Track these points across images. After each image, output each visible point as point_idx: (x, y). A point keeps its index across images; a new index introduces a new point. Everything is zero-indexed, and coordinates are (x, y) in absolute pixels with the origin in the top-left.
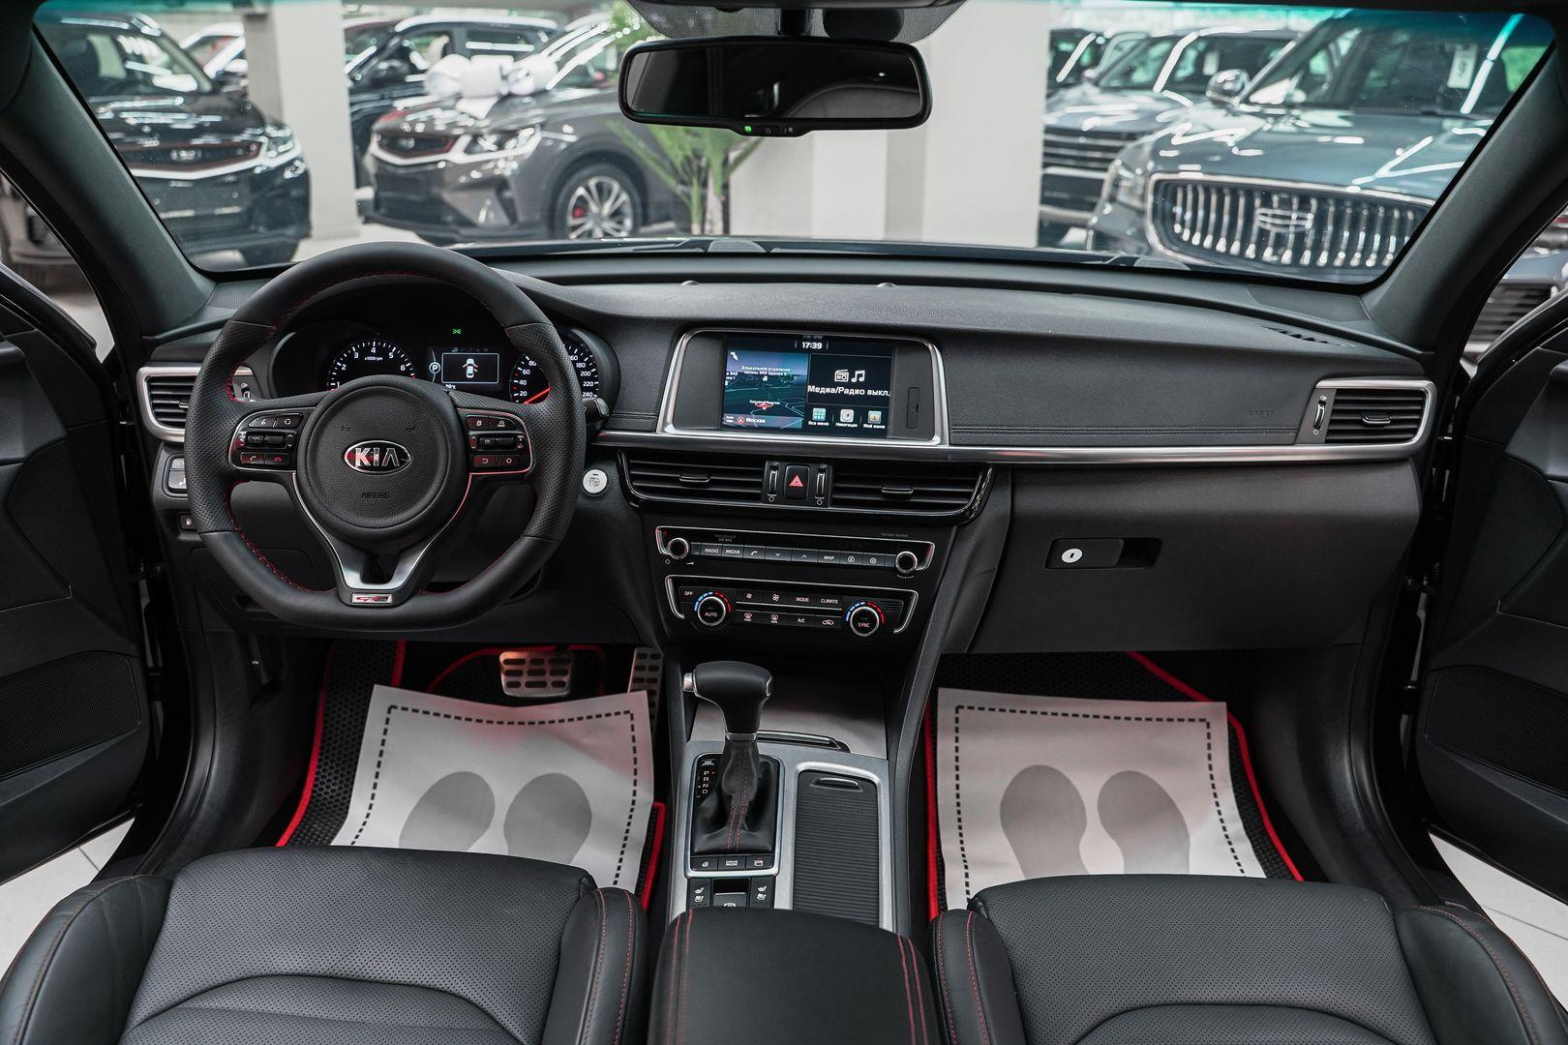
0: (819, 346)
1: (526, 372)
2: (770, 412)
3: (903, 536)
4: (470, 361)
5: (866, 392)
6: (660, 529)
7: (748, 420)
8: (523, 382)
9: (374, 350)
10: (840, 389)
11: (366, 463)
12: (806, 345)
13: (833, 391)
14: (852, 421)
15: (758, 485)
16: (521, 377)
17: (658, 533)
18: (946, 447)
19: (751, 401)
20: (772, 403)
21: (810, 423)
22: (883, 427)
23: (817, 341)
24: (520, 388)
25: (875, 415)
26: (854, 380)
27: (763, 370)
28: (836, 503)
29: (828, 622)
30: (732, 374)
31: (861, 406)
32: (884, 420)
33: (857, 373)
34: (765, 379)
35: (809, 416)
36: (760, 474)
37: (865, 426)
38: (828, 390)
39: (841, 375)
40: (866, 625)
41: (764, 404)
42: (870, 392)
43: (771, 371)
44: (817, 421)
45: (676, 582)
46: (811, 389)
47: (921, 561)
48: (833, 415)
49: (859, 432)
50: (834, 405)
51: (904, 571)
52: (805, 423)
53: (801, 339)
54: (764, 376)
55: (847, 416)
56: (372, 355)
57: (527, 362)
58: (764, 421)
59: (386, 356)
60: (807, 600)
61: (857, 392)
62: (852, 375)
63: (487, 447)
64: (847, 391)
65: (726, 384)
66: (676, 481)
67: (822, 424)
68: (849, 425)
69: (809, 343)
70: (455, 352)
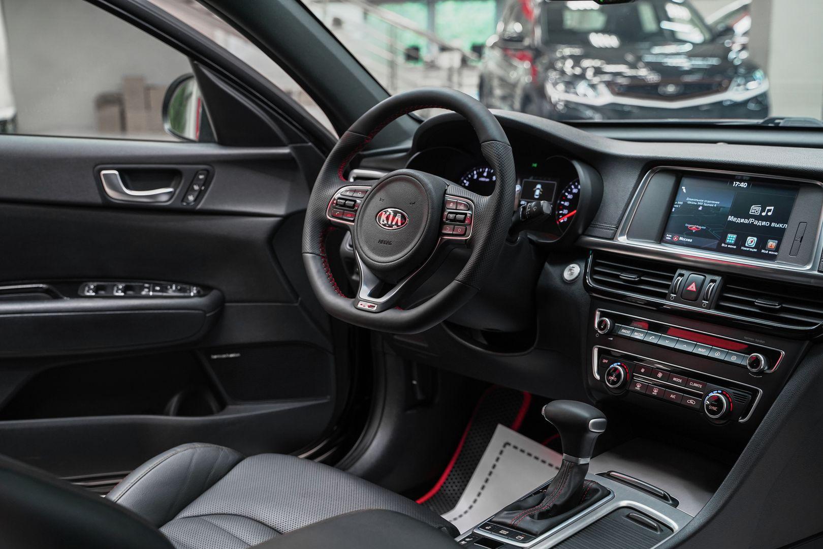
0: (744, 185)
1: (570, 197)
2: (698, 234)
3: (761, 341)
4: (539, 186)
5: (771, 224)
6: (599, 311)
7: (681, 239)
8: (567, 204)
9: (485, 174)
10: (751, 220)
11: (385, 222)
12: (736, 184)
13: (746, 221)
14: (753, 246)
15: (667, 287)
16: (566, 200)
17: (598, 313)
18: (816, 273)
19: (687, 225)
20: (700, 227)
21: (723, 245)
22: (776, 253)
23: (744, 181)
24: (565, 207)
25: (772, 244)
26: (764, 214)
27: (701, 202)
28: (719, 308)
29: (691, 402)
30: (679, 203)
31: (763, 235)
32: (777, 249)
33: (768, 208)
34: (700, 208)
35: (723, 240)
36: (671, 279)
37: (763, 251)
38: (742, 220)
39: (755, 209)
40: (715, 409)
41: (694, 228)
42: (773, 225)
43: (706, 203)
44: (728, 244)
45: (600, 351)
46: (731, 218)
47: (770, 364)
48: (741, 241)
49: (758, 255)
50: (743, 232)
51: (754, 370)
52: (720, 244)
53: (733, 178)
54: (700, 206)
55: (751, 241)
56: (484, 177)
57: (572, 189)
58: (691, 241)
59: (491, 178)
60: (680, 381)
61: (764, 223)
62: (763, 210)
63: (451, 220)
64: (756, 223)
65: (673, 210)
66: (617, 277)
67: (731, 246)
68: (751, 250)
69: (738, 183)
70: (531, 179)
